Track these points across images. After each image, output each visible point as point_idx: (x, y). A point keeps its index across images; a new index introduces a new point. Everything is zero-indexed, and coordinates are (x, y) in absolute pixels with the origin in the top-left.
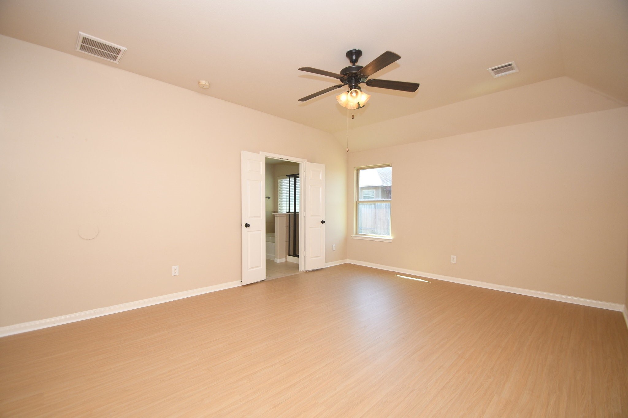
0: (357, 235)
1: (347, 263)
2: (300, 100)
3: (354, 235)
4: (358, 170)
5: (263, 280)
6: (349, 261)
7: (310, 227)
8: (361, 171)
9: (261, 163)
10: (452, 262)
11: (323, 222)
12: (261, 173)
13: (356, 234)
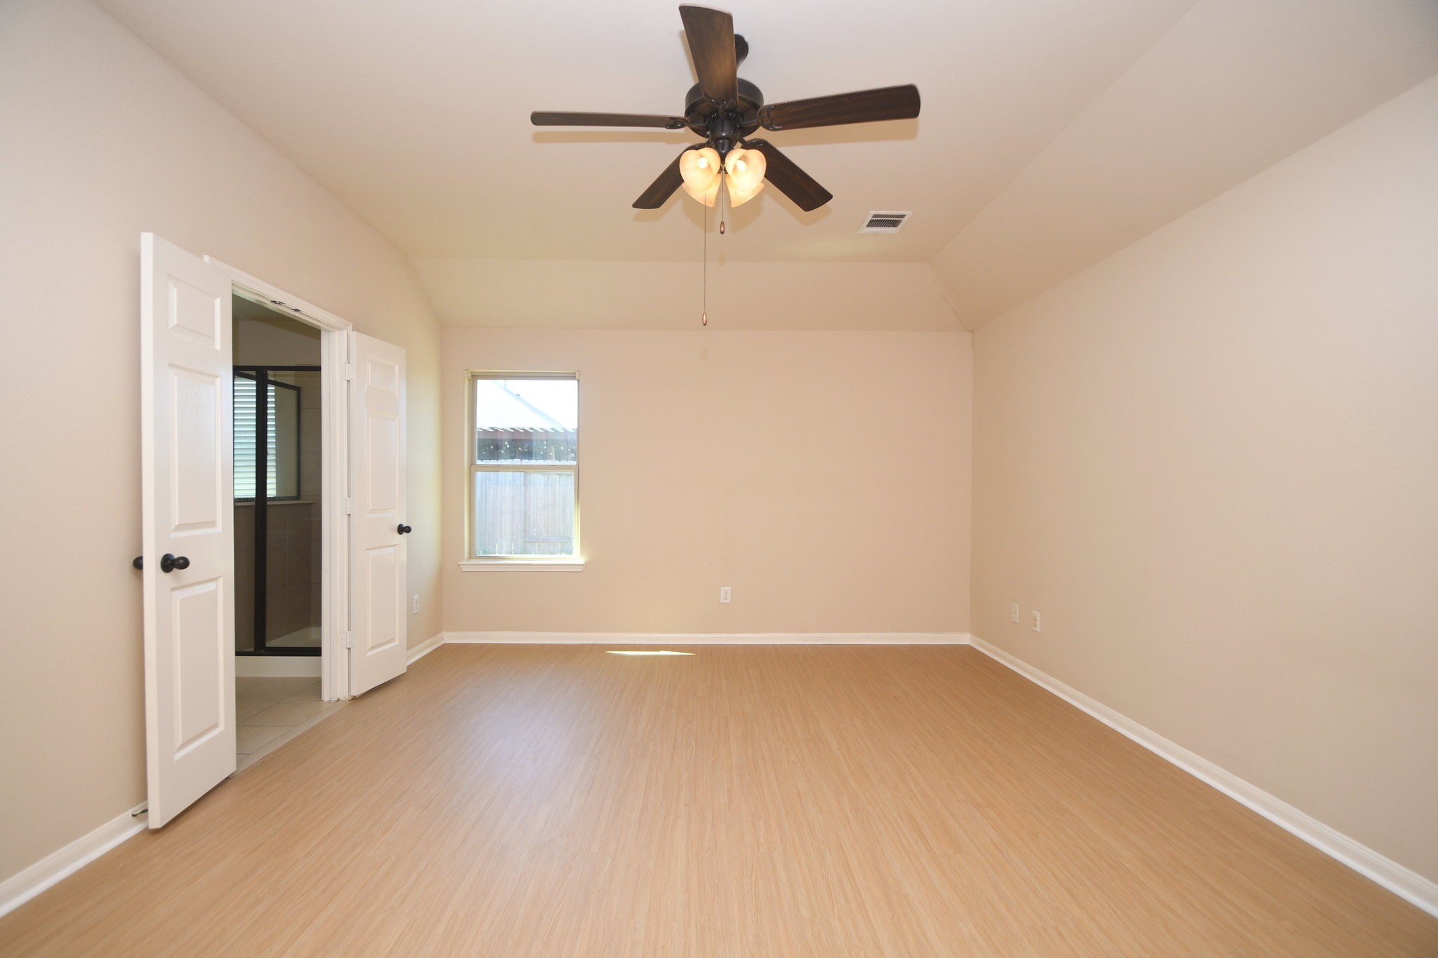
0: (473, 561)
1: (442, 643)
2: (540, 118)
3: (465, 562)
4: (475, 377)
5: (227, 778)
6: (449, 638)
7: (368, 550)
8: (481, 384)
9: (218, 302)
10: (722, 600)
11: (402, 530)
12: (218, 346)
13: (470, 558)
